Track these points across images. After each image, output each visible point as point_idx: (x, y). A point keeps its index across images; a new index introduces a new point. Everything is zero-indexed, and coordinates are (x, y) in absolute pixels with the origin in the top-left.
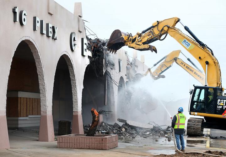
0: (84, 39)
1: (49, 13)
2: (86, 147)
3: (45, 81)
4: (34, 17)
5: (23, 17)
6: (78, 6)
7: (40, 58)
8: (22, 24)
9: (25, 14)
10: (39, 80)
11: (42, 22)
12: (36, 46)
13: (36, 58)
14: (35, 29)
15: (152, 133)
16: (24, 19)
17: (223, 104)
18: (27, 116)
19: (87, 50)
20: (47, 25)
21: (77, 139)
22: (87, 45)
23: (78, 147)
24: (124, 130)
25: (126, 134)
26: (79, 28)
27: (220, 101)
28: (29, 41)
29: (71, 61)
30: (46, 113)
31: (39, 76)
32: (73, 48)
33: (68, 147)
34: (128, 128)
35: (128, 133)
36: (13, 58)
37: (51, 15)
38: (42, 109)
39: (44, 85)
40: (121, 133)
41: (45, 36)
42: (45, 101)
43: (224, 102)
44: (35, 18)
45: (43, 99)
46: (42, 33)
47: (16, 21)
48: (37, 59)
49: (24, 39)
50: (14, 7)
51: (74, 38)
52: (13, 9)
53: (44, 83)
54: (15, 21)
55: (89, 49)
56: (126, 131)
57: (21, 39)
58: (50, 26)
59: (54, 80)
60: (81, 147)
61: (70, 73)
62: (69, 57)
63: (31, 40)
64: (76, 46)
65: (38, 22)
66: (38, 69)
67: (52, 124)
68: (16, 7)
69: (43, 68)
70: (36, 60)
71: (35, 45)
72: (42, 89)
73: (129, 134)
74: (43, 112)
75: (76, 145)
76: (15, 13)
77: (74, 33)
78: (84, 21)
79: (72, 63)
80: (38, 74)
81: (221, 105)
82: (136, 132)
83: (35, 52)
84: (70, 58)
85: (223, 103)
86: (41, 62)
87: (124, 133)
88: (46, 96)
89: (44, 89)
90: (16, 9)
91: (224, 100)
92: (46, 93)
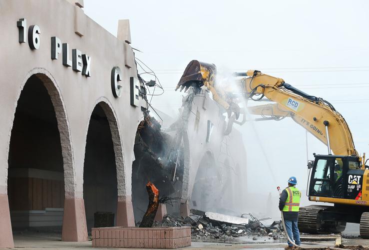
0: (134, 78)
1: (77, 33)
2: (138, 245)
3: (71, 143)
4: (52, 38)
5: (35, 36)
6: (124, 25)
7: (63, 104)
8: (32, 47)
9: (37, 32)
10: (61, 142)
11: (65, 46)
12: (56, 85)
13: (56, 105)
14: (53, 57)
15: (246, 231)
16: (36, 39)
17: (357, 182)
18: (43, 209)
19: (140, 98)
20: (74, 52)
21: (124, 232)
22: (140, 88)
23: (126, 245)
24: (201, 226)
25: (204, 233)
26: (125, 61)
27: (352, 178)
28: (44, 76)
29: (114, 113)
30: (73, 194)
31: (61, 135)
32: (117, 92)
33: (110, 245)
34: (208, 223)
35: (208, 231)
36: (19, 102)
37: (80, 36)
38: (67, 189)
39: (69, 150)
40: (197, 231)
41: (71, 69)
42: (72, 175)
43: (357, 178)
44: (53, 40)
45: (69, 171)
46: (65, 65)
47: (23, 42)
48: (57, 107)
49: (36, 72)
50: (20, 19)
51: (118, 76)
52: (18, 22)
53: (70, 146)
54: (21, 41)
55: (142, 96)
56: (205, 229)
57: (31, 71)
58: (79, 53)
59: (85, 143)
60: (130, 245)
61: (113, 133)
62: (110, 106)
63: (47, 75)
64: (121, 89)
65: (59, 46)
66: (59, 123)
67: (83, 213)
68: (23, 20)
69: (67, 122)
70: (57, 109)
71: (54, 82)
72: (67, 155)
73: (209, 234)
74: (69, 193)
75: (122, 242)
76: (21, 28)
77: (118, 67)
78: (134, 51)
79: (115, 116)
80: (60, 130)
81: (353, 185)
82: (220, 230)
83: (55, 95)
84: (112, 108)
85: (356, 180)
86: (65, 111)
87: (202, 231)
88: (74, 168)
89: (70, 155)
90: (22, 22)
91: (358, 177)
92: (73, 162)
